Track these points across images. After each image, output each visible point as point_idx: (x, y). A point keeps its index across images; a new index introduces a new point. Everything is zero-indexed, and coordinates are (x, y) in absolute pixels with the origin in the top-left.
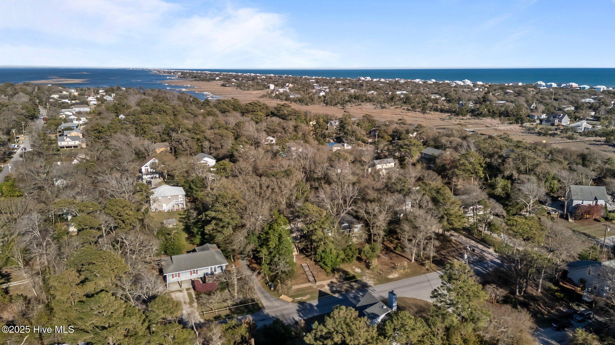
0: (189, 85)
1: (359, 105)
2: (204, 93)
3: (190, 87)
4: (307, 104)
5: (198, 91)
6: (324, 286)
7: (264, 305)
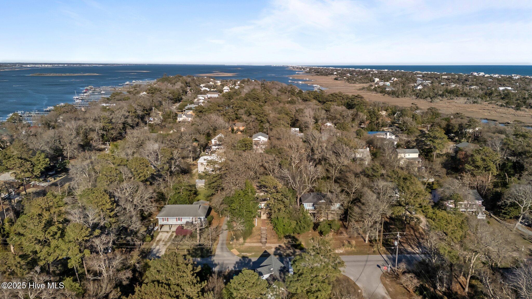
0: (307, 79)
1: (451, 99)
2: (314, 85)
3: (308, 80)
4: (398, 97)
5: (310, 84)
6: (272, 248)
7: (216, 253)
